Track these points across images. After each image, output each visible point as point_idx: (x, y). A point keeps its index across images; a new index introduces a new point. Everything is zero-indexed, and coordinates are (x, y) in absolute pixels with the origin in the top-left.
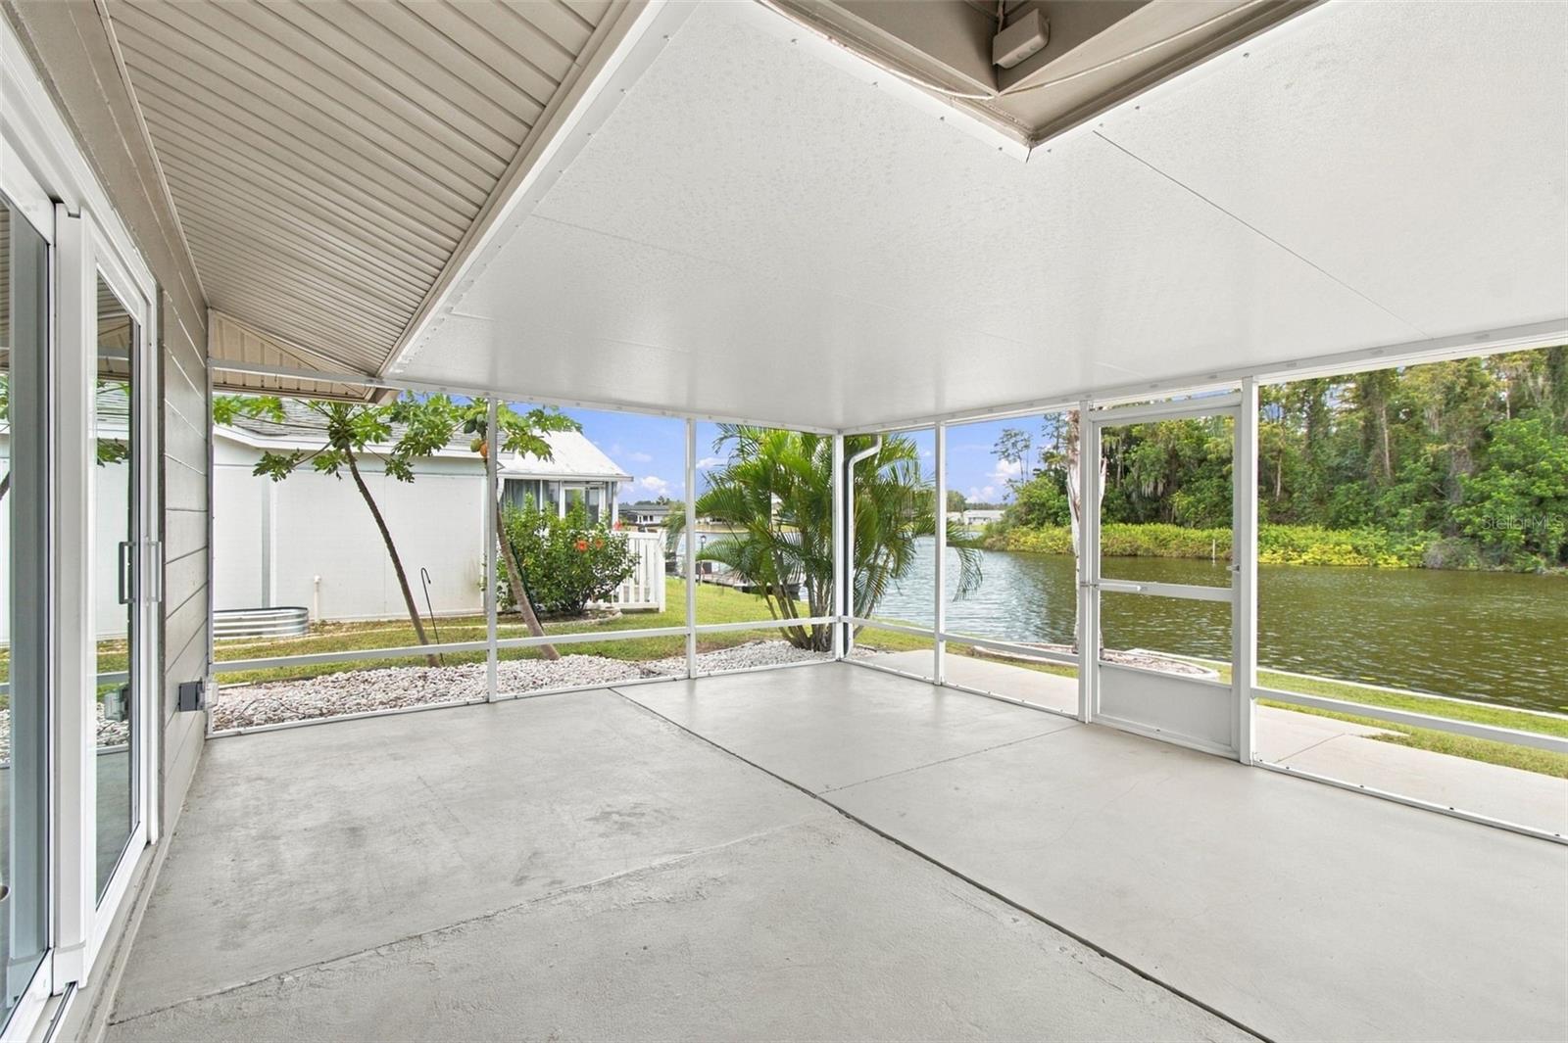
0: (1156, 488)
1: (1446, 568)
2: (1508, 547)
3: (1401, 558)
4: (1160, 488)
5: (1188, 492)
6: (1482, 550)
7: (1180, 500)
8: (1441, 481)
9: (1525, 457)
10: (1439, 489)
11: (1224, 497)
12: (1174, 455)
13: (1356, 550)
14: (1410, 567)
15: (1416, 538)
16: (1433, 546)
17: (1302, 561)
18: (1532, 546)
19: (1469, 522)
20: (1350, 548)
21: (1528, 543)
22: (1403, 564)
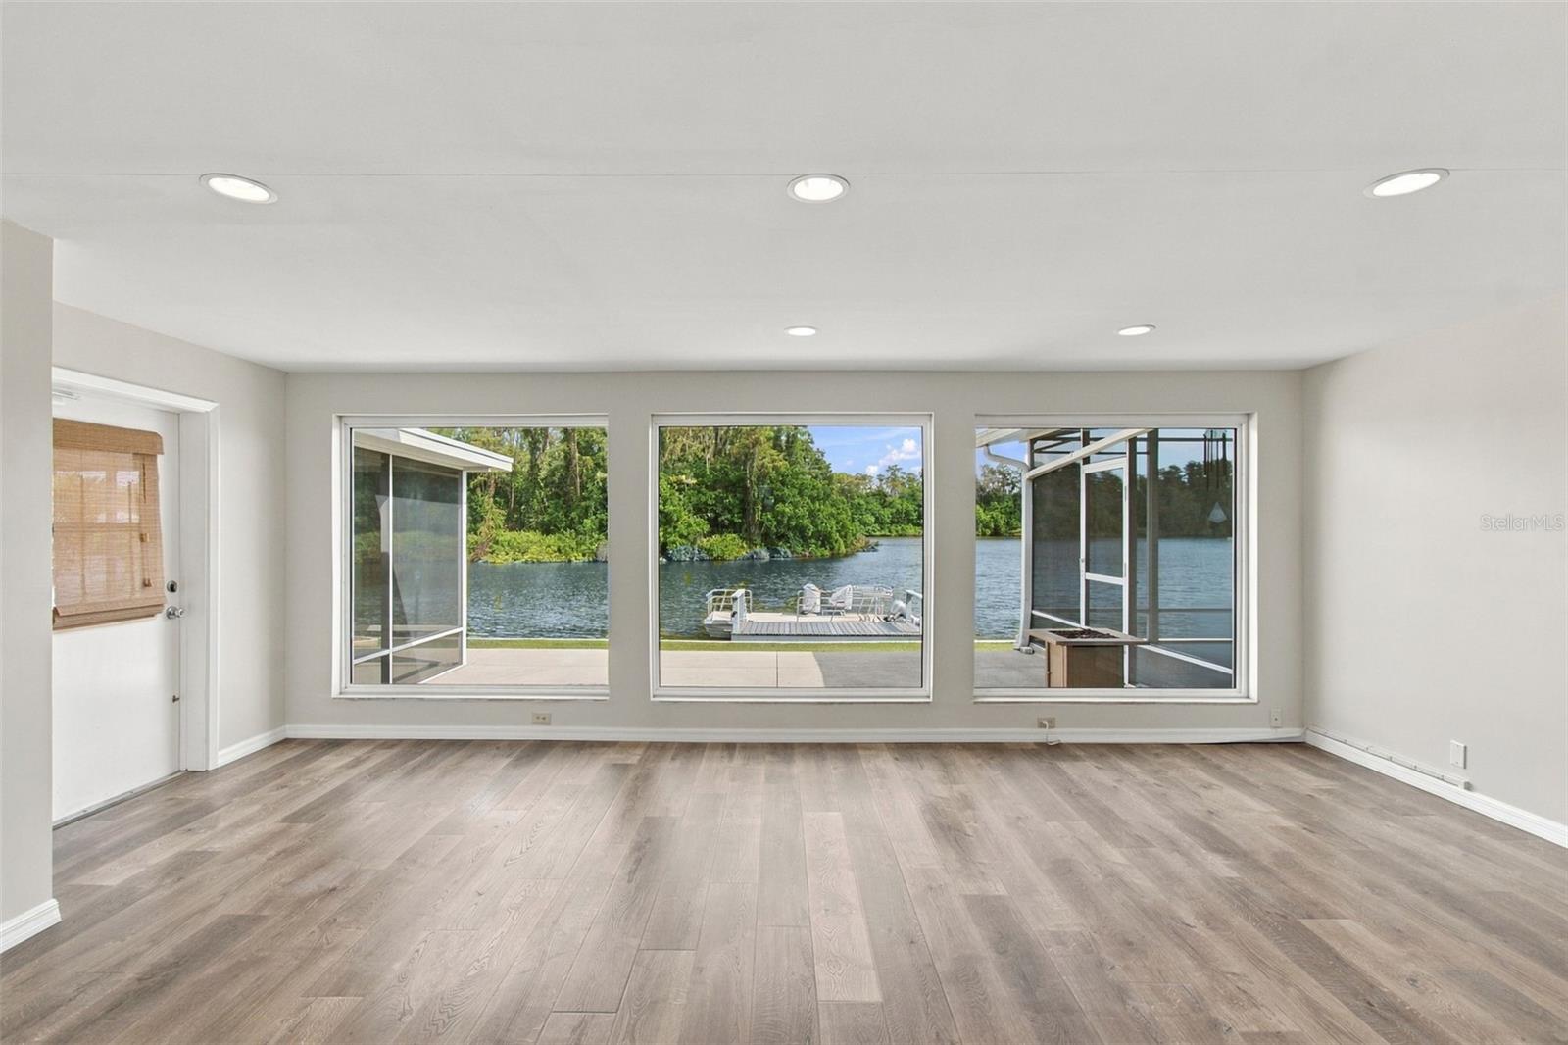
14: (591, 559)
15: (593, 540)
16: (601, 544)
17: (523, 560)
20: (556, 549)
22: (586, 559)
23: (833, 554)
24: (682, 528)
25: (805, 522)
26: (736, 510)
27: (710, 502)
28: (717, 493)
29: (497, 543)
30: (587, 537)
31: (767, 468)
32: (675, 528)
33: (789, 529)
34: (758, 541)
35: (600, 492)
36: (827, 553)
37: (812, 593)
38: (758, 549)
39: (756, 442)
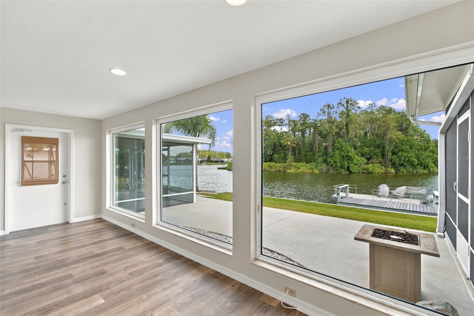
0: (271, 153)
1: (326, 172)
2: (338, 167)
3: (318, 170)
4: (272, 153)
5: (278, 154)
6: (333, 168)
7: (276, 156)
8: (326, 152)
9: (341, 147)
10: (326, 154)
11: (285, 155)
12: (275, 144)
13: (310, 169)
14: (320, 172)
15: (321, 165)
16: (324, 167)
17: (299, 171)
18: (342, 167)
19: (331, 162)
20: (309, 168)
21: (341, 166)
22: (319, 172)
23: (429, 172)
24: (355, 161)
25: (414, 159)
26: (379, 155)
27: (367, 152)
28: (370, 149)
29: (291, 166)
30: (320, 164)
31: (393, 138)
32: (352, 161)
33: (405, 162)
34: (390, 166)
35: (324, 149)
36: (426, 172)
37: (384, 188)
38: (389, 169)
39: (388, 128)
